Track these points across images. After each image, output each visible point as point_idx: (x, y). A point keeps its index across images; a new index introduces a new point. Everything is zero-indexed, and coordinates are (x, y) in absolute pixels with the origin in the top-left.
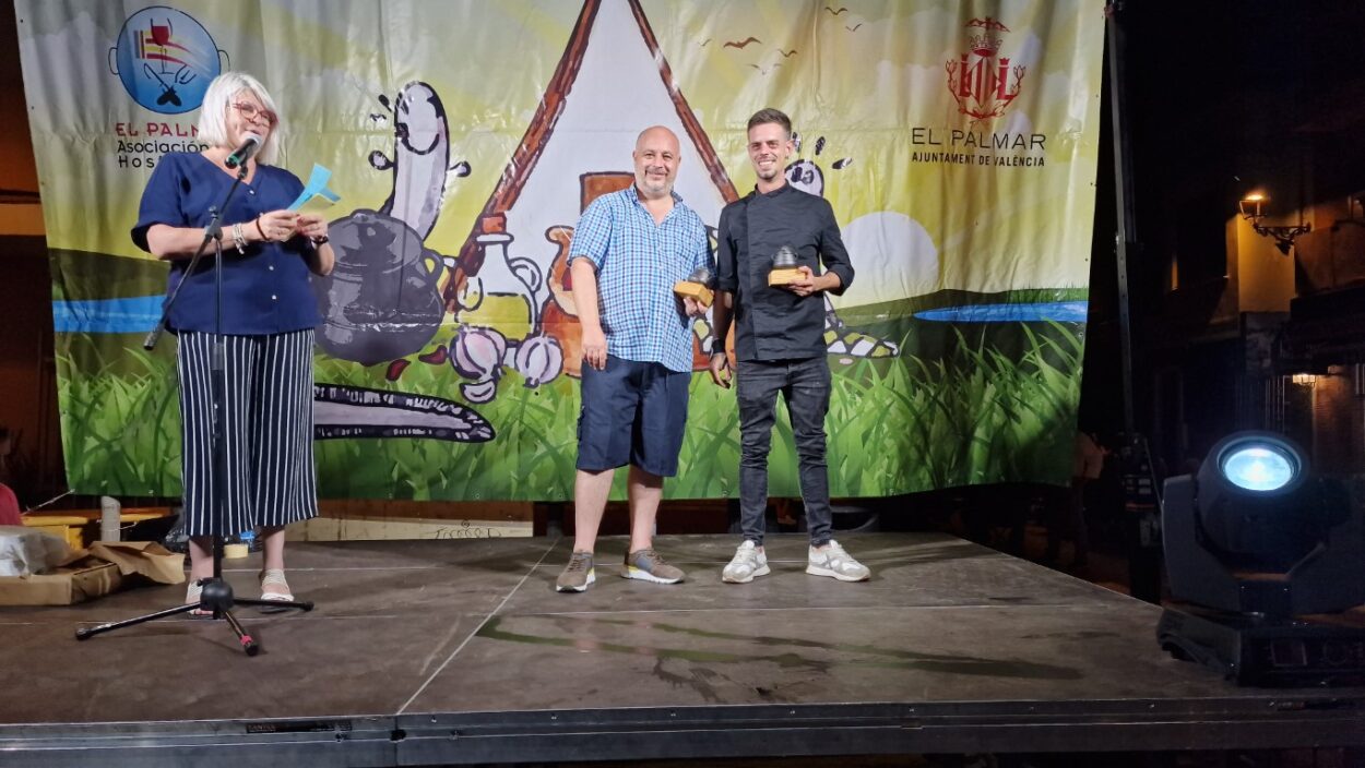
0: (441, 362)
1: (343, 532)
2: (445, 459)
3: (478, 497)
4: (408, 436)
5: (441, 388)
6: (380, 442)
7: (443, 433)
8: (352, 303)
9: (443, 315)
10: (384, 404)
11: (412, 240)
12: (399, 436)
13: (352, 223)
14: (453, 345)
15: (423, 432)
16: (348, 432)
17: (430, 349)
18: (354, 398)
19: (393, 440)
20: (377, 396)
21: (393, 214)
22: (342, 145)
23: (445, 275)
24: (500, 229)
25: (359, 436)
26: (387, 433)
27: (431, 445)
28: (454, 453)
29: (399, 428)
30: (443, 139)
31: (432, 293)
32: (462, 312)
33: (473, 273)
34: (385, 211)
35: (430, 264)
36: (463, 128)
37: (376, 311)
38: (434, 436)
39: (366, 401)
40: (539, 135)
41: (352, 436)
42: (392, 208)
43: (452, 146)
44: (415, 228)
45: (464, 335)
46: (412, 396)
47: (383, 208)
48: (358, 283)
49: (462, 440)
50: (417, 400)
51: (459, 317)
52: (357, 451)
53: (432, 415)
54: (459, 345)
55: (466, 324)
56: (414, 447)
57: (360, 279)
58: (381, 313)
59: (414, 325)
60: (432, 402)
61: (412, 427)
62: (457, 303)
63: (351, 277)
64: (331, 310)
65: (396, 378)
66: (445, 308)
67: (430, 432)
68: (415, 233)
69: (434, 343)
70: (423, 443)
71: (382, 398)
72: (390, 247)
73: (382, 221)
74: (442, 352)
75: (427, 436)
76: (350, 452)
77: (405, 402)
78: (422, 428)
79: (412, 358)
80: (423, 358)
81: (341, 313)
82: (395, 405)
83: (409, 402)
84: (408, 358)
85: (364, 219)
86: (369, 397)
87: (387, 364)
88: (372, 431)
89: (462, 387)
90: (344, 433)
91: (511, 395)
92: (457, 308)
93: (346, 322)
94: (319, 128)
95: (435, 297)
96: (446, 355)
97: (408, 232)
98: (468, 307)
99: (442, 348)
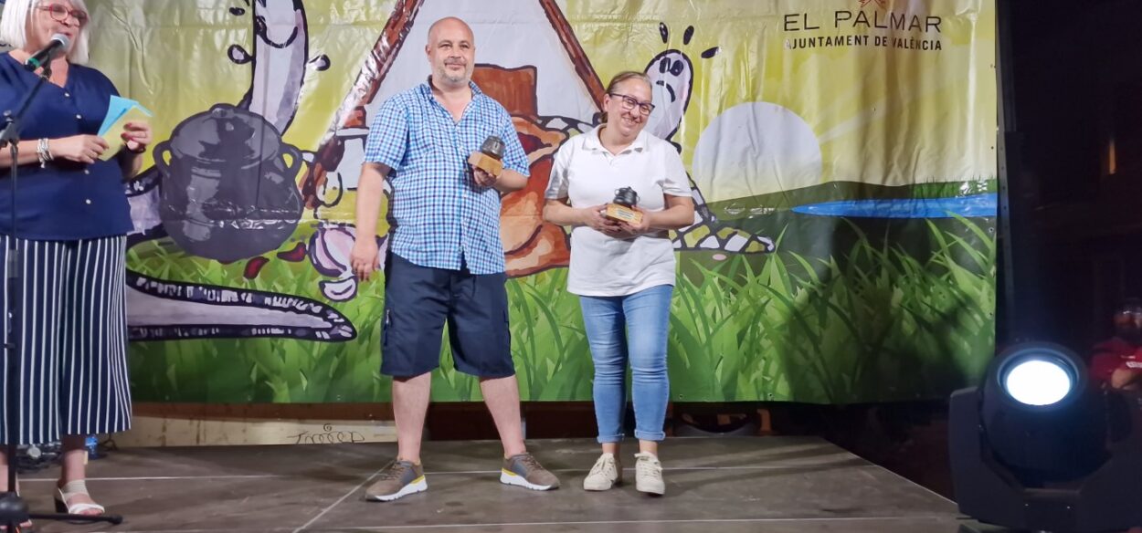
0: (301, 259)
1: (202, 438)
2: (305, 360)
3: (339, 398)
4: (266, 335)
5: (300, 287)
6: (238, 342)
7: (303, 333)
8: (210, 200)
9: (302, 210)
10: (242, 303)
11: (271, 136)
12: (257, 335)
13: (212, 118)
14: (313, 242)
15: (282, 332)
16: (205, 332)
17: (288, 246)
18: (211, 296)
19: (250, 340)
20: (235, 294)
21: (252, 109)
22: (200, 39)
23: (304, 169)
24: (360, 123)
25: (217, 336)
26: (245, 332)
27: (290, 345)
28: (315, 353)
29: (258, 327)
30: (301, 31)
31: (290, 189)
32: (321, 208)
33: (333, 168)
34: (244, 106)
35: (289, 160)
36: (322, 20)
37: (235, 208)
38: (292, 336)
39: (223, 300)
40: (399, 28)
41: (209, 336)
42: (250, 103)
43: (311, 40)
44: (273, 124)
45: (324, 231)
46: (271, 295)
47: (242, 102)
48: (217, 178)
49: (322, 339)
50: (275, 298)
51: (318, 213)
52: (215, 352)
53: (291, 314)
54: (318, 241)
55: (326, 220)
56: (273, 347)
57: (218, 175)
58: (239, 209)
59: (274, 222)
60: (290, 300)
61: (271, 327)
62: (316, 198)
63: (210, 173)
64: (189, 207)
65: (255, 275)
66: (303, 205)
67: (290, 332)
68: (273, 127)
69: (293, 240)
70: (282, 344)
71: (239, 297)
72: (248, 142)
73: (241, 116)
74: (301, 251)
75: (286, 335)
76: (207, 354)
77: (263, 301)
78: (280, 327)
79: (270, 255)
80: (282, 256)
81: (199, 210)
82: (253, 304)
83: (268, 301)
84: (266, 255)
85: (223, 114)
86: (227, 295)
87: (244, 262)
88: (230, 331)
89: (322, 285)
90: (201, 332)
91: (373, 293)
92: (317, 204)
93: (204, 218)
94: (177, 23)
95: (293, 193)
96: (306, 252)
97: (267, 127)
98: (327, 203)
99: (301, 245)
